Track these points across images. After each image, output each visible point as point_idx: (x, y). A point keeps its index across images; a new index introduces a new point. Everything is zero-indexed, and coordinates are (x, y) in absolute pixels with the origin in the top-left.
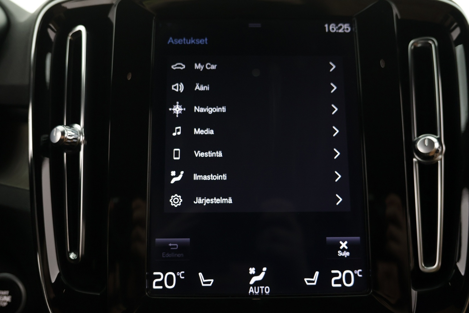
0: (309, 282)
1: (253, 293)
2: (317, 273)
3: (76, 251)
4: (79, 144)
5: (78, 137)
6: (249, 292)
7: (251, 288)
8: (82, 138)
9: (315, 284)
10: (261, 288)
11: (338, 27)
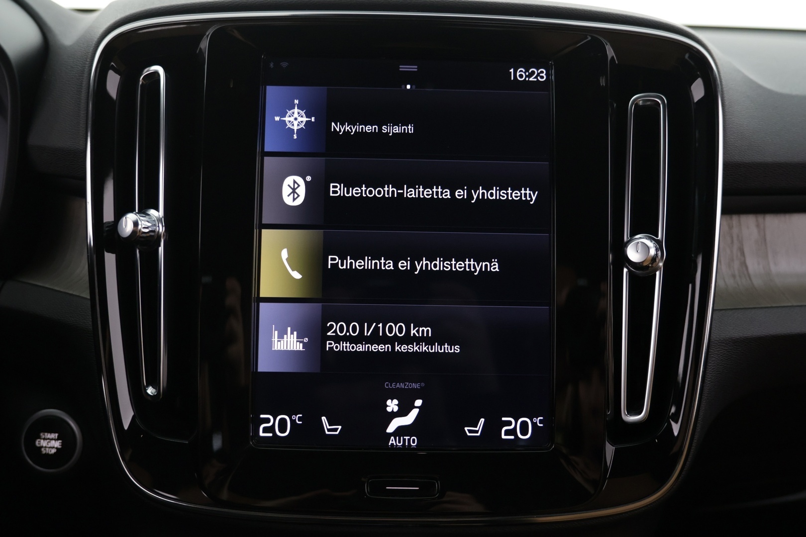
0: (470, 431)
1: (395, 444)
2: (482, 420)
3: (155, 385)
4: (158, 238)
5: (156, 229)
6: (390, 444)
7: (392, 438)
8: (161, 229)
9: (479, 434)
10: (405, 439)
11: (529, 73)
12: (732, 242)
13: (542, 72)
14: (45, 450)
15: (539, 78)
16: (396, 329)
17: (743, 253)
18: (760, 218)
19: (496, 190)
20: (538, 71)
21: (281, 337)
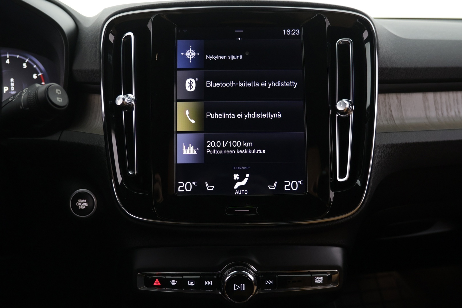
0: (271, 187)
1: (238, 194)
2: (276, 182)
4: (133, 106)
5: (132, 102)
6: (236, 194)
7: (237, 191)
9: (274, 188)
10: (242, 191)
11: (292, 32)
12: (386, 106)
13: (298, 31)
14: (81, 207)
15: (296, 33)
16: (237, 144)
17: (391, 111)
18: (398, 95)
19: (279, 82)
20: (296, 30)
21: (186, 148)
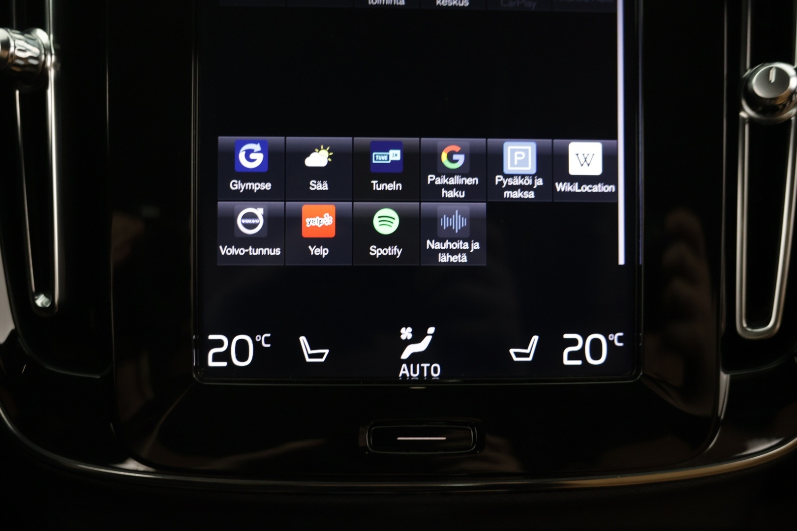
0: (518, 355)
1: (408, 375)
2: (535, 339)
4: (44, 71)
5: (40, 56)
6: (400, 375)
7: (404, 366)
8: (51, 60)
9: (530, 359)
10: (423, 367)
